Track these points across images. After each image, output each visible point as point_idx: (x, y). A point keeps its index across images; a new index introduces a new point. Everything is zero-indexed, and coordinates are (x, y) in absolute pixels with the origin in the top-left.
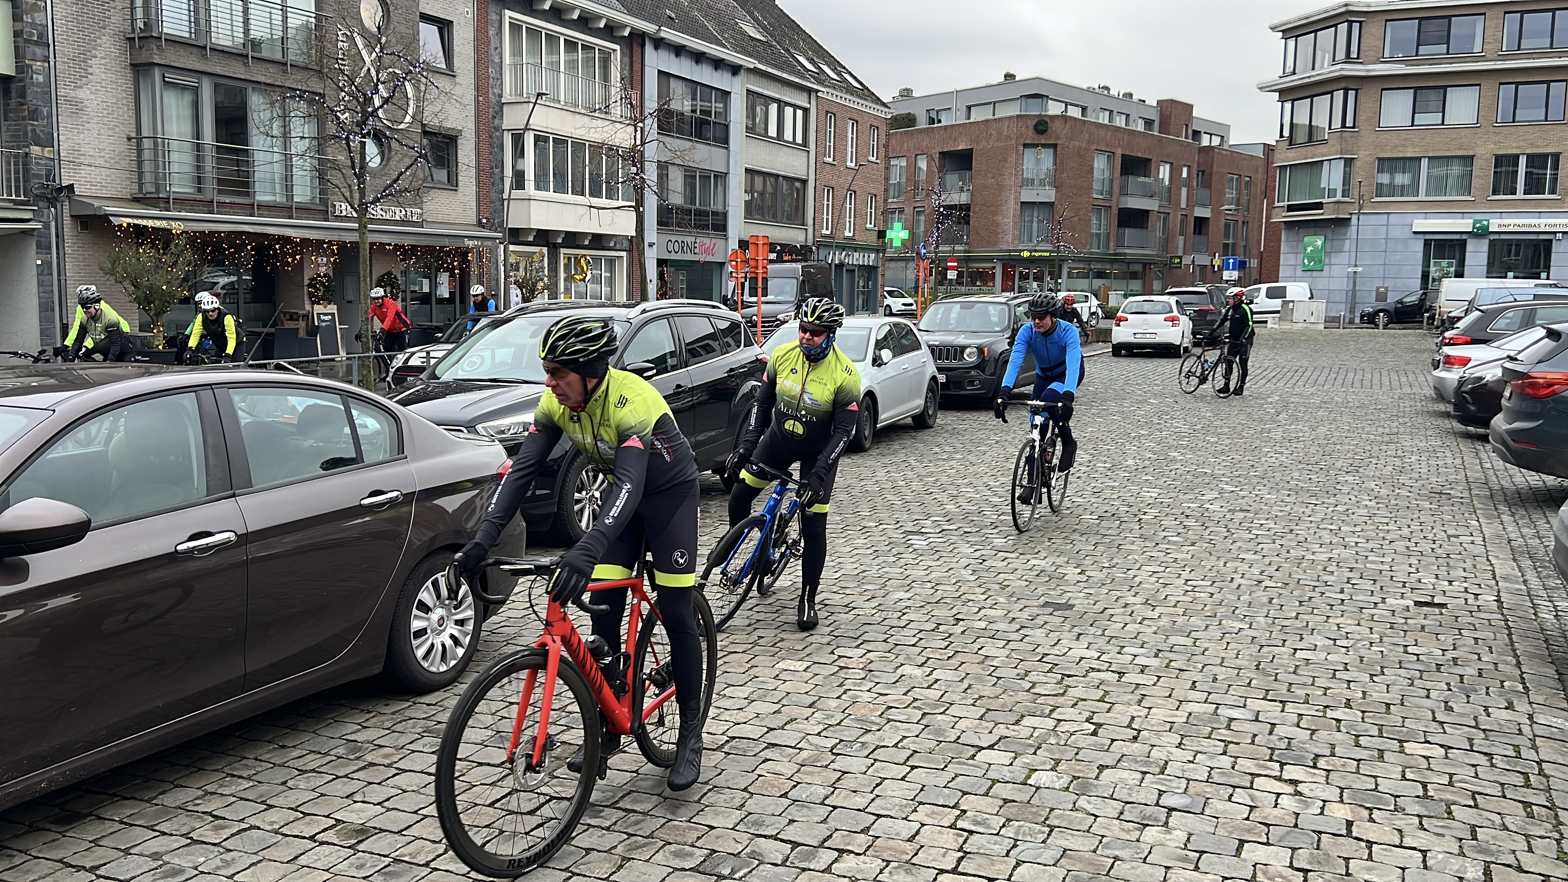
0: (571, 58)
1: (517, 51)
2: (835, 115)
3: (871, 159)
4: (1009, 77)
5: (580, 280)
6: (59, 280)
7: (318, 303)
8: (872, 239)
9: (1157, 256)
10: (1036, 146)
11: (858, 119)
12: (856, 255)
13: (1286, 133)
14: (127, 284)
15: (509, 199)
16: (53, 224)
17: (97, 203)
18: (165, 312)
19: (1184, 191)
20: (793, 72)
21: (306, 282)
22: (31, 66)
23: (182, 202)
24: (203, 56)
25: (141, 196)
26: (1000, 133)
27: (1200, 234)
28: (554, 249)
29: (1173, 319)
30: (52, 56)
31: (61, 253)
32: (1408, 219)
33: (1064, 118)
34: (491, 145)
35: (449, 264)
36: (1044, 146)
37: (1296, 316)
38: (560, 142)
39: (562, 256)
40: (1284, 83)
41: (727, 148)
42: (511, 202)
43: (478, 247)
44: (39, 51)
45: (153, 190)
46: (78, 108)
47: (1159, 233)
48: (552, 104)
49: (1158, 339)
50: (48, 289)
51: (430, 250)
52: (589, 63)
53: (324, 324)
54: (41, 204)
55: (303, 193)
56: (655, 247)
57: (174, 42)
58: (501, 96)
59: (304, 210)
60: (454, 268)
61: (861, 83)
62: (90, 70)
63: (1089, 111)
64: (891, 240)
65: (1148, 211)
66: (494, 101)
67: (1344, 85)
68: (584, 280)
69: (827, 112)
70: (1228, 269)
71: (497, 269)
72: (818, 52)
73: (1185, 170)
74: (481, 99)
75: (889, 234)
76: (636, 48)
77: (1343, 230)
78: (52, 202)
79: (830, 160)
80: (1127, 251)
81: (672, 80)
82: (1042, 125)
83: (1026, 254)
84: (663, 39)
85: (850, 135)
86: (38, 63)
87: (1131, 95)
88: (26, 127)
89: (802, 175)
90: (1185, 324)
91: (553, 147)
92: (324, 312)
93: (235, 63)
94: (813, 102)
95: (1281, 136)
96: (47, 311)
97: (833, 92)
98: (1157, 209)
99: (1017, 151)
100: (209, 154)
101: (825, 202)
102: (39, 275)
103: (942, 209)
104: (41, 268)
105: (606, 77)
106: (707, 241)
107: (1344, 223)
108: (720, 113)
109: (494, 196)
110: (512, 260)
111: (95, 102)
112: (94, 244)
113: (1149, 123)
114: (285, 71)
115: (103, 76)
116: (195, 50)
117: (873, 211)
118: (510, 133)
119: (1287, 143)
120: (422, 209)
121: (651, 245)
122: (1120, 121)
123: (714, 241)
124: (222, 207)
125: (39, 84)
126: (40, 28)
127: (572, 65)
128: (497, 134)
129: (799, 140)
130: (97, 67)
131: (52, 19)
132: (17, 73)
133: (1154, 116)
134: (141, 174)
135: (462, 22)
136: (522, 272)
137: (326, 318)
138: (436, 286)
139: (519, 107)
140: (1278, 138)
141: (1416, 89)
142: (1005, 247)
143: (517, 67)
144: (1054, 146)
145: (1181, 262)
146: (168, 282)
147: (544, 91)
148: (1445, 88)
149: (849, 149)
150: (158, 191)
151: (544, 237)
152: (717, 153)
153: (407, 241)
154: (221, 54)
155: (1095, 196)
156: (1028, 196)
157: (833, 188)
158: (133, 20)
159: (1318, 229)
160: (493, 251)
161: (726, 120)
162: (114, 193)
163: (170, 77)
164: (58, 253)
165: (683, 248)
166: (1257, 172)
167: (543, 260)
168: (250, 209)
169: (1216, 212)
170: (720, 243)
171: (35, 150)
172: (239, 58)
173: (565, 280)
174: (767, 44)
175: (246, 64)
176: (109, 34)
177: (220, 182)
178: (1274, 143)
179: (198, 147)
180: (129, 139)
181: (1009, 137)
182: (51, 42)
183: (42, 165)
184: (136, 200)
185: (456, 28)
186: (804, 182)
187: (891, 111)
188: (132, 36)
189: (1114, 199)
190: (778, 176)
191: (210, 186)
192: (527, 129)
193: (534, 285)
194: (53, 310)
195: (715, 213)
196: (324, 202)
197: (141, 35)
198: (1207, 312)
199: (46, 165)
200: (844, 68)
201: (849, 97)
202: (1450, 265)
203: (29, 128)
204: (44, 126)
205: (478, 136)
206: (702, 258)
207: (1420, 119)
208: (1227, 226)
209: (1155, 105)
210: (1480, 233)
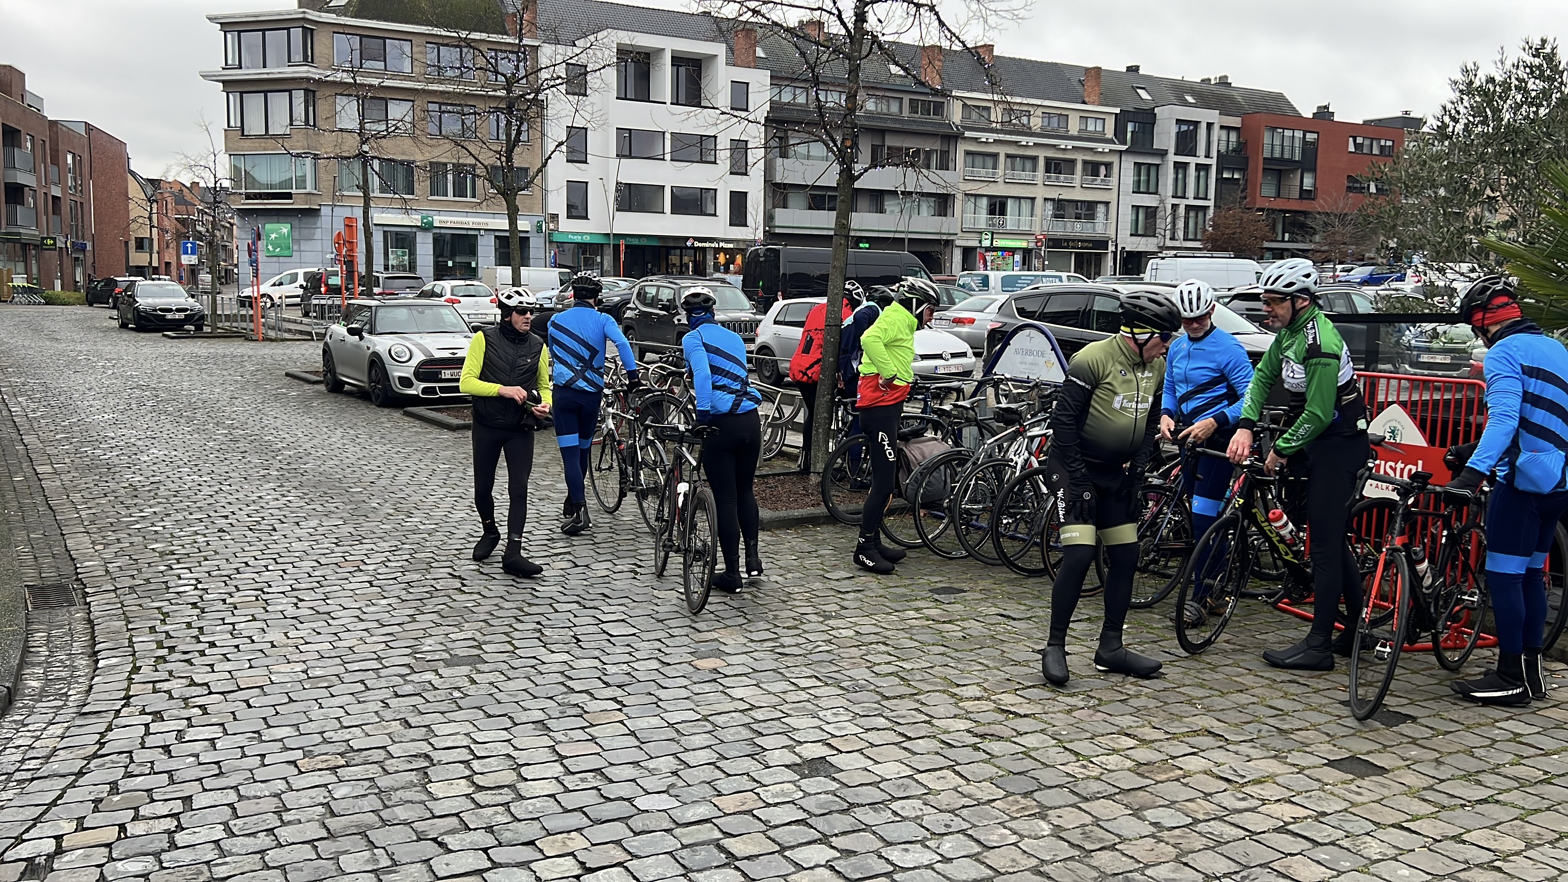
19: (43, 167)
27: (55, 214)
40: (228, 75)
67: (305, 86)
77: (312, 220)
107: (313, 213)
119: (239, 133)
141: (358, 97)
145: (55, 244)
148: (385, 100)
159: (281, 218)
166: (83, 151)
169: (64, 191)
189: (2, 172)
202: (404, 254)
208: (71, 207)
210: (427, 227)
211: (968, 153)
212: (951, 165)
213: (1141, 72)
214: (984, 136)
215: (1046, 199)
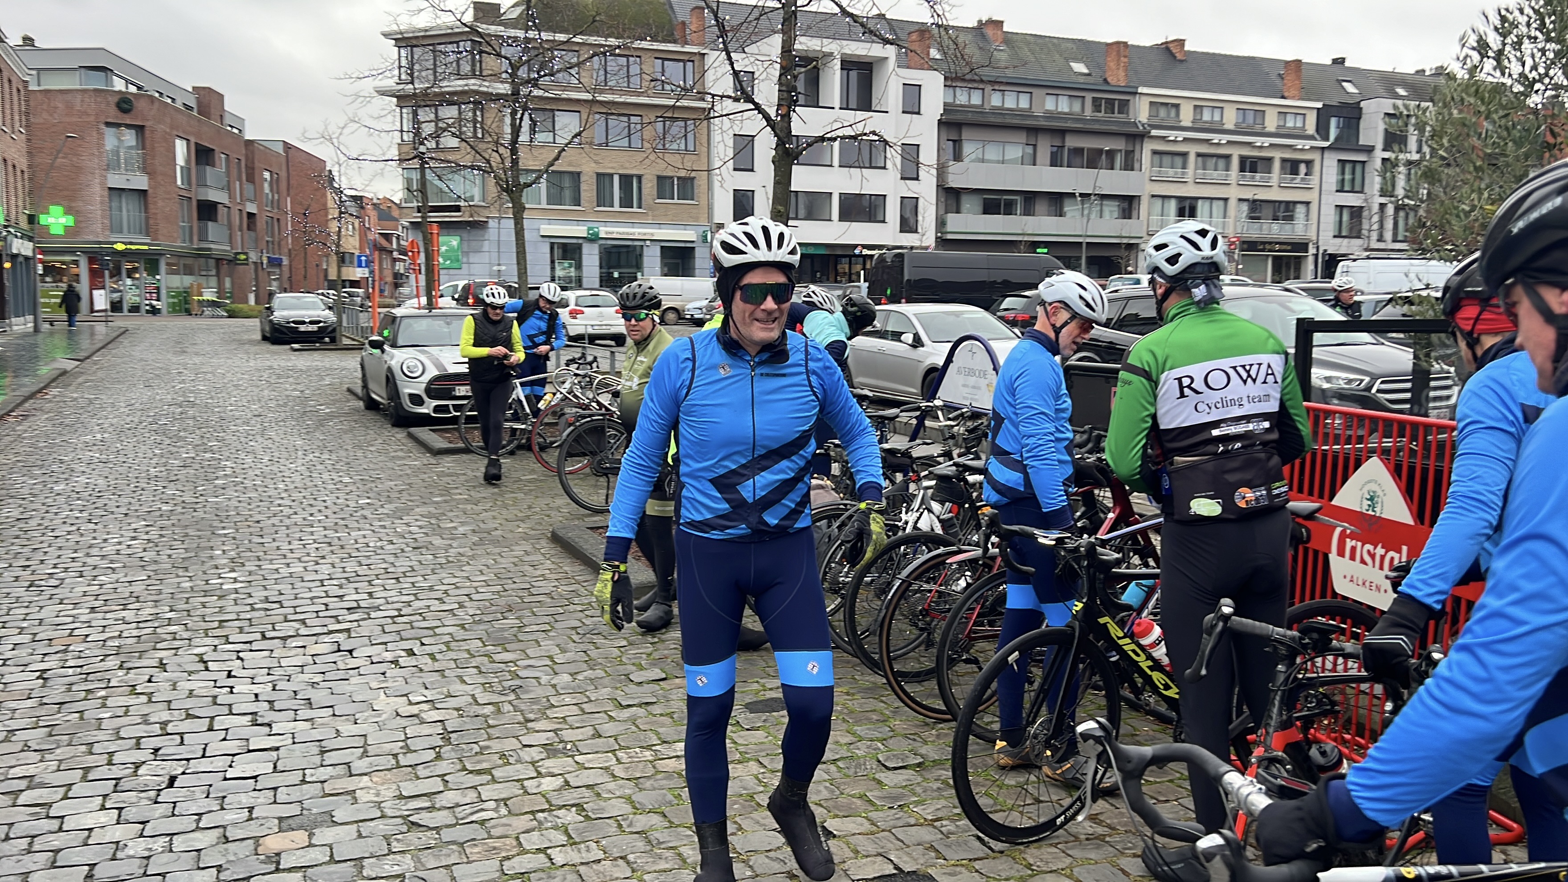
4: (31, 41)
9: (230, 251)
10: (118, 125)
19: (238, 184)
27: (251, 229)
32: (535, 224)
33: (150, 98)
36: (128, 126)
40: (402, 89)
47: (227, 228)
64: (48, 227)
65: (217, 203)
67: (472, 99)
75: (45, 220)
77: (481, 232)
80: (212, 246)
82: (126, 103)
83: (120, 247)
98: (227, 203)
99: (98, 129)
107: (481, 225)
142: (91, 238)
144: (139, 128)
145: (247, 259)
148: (553, 111)
155: (178, 185)
159: (454, 231)
166: (281, 169)
169: (260, 208)
181: (83, 113)
189: (194, 190)
202: (571, 265)
208: (267, 223)
209: (191, 90)
210: (593, 239)
211: (1155, 152)
212: (1137, 166)
213: (1347, 64)
214: (1172, 135)
215: (1240, 200)
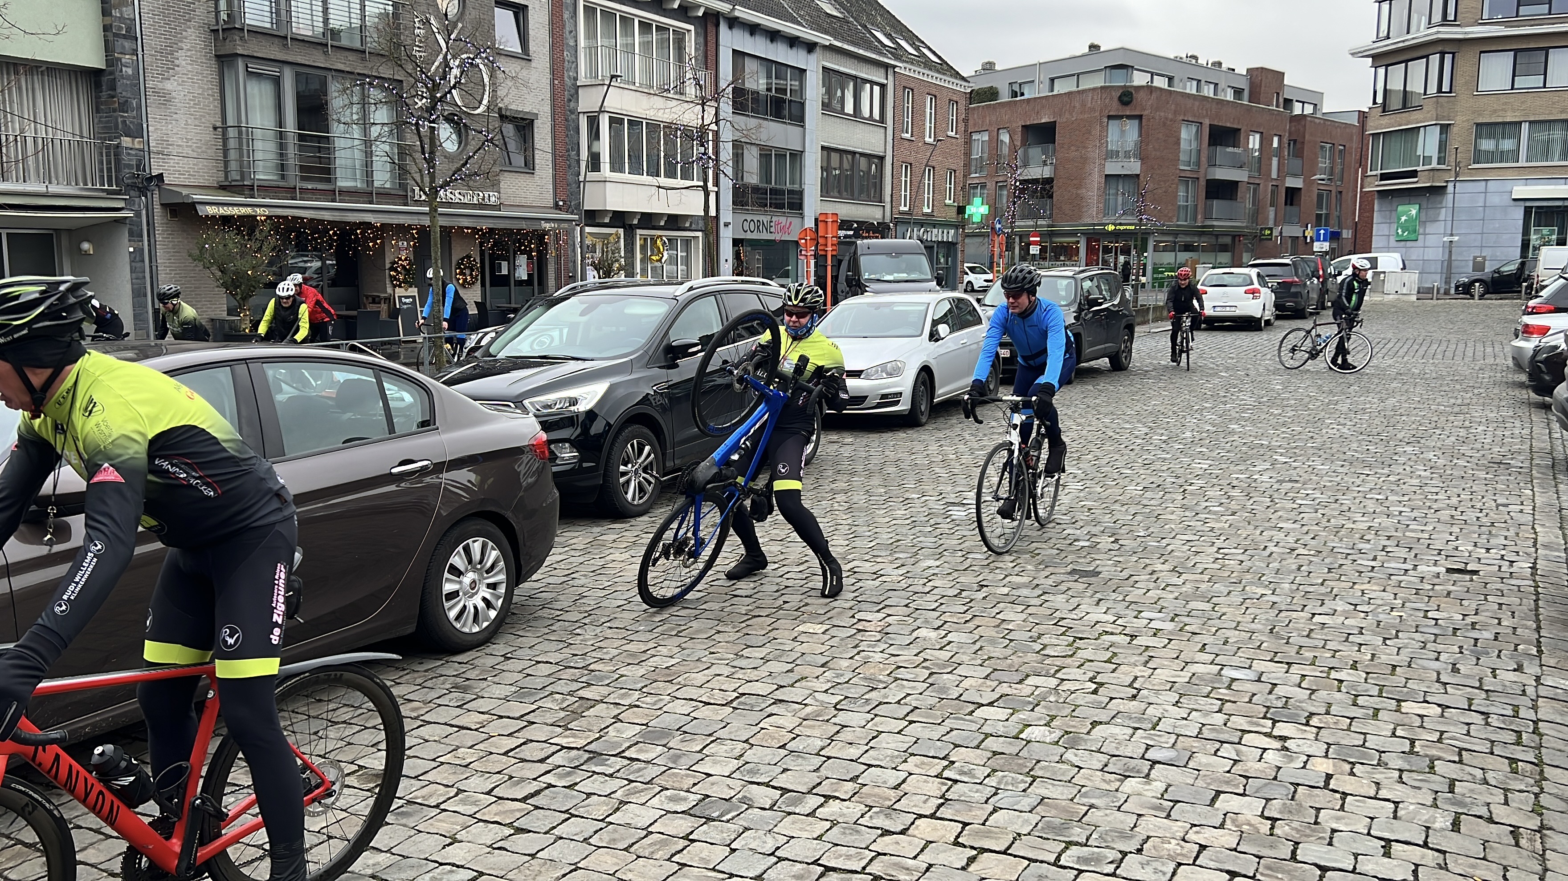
0: (646, 39)
1: (591, 34)
2: (912, 90)
3: (950, 133)
4: (1094, 47)
5: (657, 261)
6: (151, 267)
7: (400, 286)
8: (952, 215)
9: (1247, 227)
10: (1121, 117)
11: (937, 94)
12: (935, 231)
13: (1380, 100)
14: (214, 269)
15: (585, 181)
16: (144, 212)
17: (185, 192)
18: (251, 296)
19: (1275, 161)
20: (870, 47)
21: (388, 266)
22: (120, 59)
23: (266, 189)
24: (284, 45)
25: (227, 183)
26: (1083, 105)
27: (1291, 204)
28: (630, 230)
29: (1253, 292)
30: (140, 49)
31: (152, 241)
32: (1508, 185)
33: (1150, 89)
34: (567, 128)
35: (526, 247)
36: (1129, 117)
37: (1387, 287)
38: (634, 123)
39: (638, 237)
40: (1378, 48)
41: (802, 126)
42: (587, 184)
43: (554, 229)
44: (127, 44)
45: (238, 178)
46: (166, 99)
47: (1249, 205)
48: (626, 86)
49: (1238, 312)
50: (141, 275)
51: (509, 232)
52: (663, 44)
53: (405, 307)
54: (132, 193)
55: (382, 178)
56: (730, 226)
57: (256, 32)
58: (576, 79)
59: (384, 195)
60: (531, 250)
61: (939, 58)
62: (177, 62)
63: (1176, 80)
64: (970, 216)
65: (1237, 182)
66: (570, 84)
67: (1440, 49)
68: (660, 260)
69: (905, 88)
70: (1319, 240)
71: (574, 250)
72: (896, 27)
73: (1276, 139)
74: (556, 82)
75: (970, 210)
76: (711, 29)
77: (1439, 198)
78: (143, 191)
79: (908, 136)
80: (1215, 223)
81: (747, 59)
82: (1127, 96)
83: (1111, 228)
84: (738, 18)
85: (928, 110)
86: (127, 57)
87: (1220, 64)
88: (117, 120)
89: (878, 150)
90: (1267, 297)
91: (628, 129)
92: (405, 294)
93: (315, 52)
94: (890, 77)
95: (1375, 102)
96: (139, 296)
97: (911, 67)
98: (1246, 180)
99: (1101, 123)
100: (292, 142)
101: (903, 179)
102: (132, 262)
103: (1018, 184)
104: (133, 255)
105: (680, 58)
106: (783, 220)
107: (1440, 191)
108: (796, 91)
109: (570, 178)
110: (588, 242)
111: (182, 94)
112: (184, 231)
113: (1238, 92)
114: (364, 59)
115: (189, 68)
116: (276, 40)
117: (952, 186)
118: (586, 115)
119: (1380, 109)
120: (499, 193)
121: (726, 225)
122: (1208, 91)
123: (789, 219)
124: (305, 193)
125: (128, 77)
126: (128, 22)
127: (646, 46)
128: (573, 116)
129: (876, 115)
130: (183, 59)
131: (140, 13)
132: (107, 66)
133: (1244, 84)
134: (226, 163)
135: (537, 6)
136: (598, 254)
137: (407, 301)
138: (515, 269)
139: (594, 89)
140: (1371, 105)
141: (1516, 51)
142: (1090, 221)
143: (592, 50)
144: (1140, 117)
145: (1271, 234)
146: (254, 267)
147: (619, 73)
148: (1546, 50)
149: (928, 125)
150: (243, 179)
151: (620, 218)
152: (793, 131)
153: (485, 225)
154: (302, 44)
155: (1182, 168)
156: (1113, 168)
157: (911, 164)
158: (217, 13)
159: (1412, 198)
160: (570, 233)
161: (802, 98)
162: (201, 182)
163: (254, 67)
164: (149, 241)
165: (758, 227)
166: (1351, 140)
167: (618, 241)
168: (331, 195)
169: (1308, 182)
170: (796, 221)
171: (126, 141)
172: (319, 47)
173: (641, 260)
174: (844, 20)
175: (326, 53)
176: (194, 26)
177: (302, 168)
178: (1367, 110)
179: (281, 135)
180: (215, 128)
181: (1092, 110)
182: (139, 35)
183: (133, 155)
184: (223, 188)
185: (531, 13)
186: (882, 158)
187: (971, 85)
188: (216, 28)
189: (1202, 170)
190: (854, 153)
191: (293, 173)
192: (601, 111)
193: (610, 266)
194: (145, 295)
195: (791, 192)
196: (403, 186)
197: (224, 27)
198: (1292, 284)
199: (136, 155)
200: (923, 42)
201: (926, 72)
202: (1552, 233)
203: (120, 120)
204: (134, 118)
205: (554, 119)
206: (777, 237)
207: (1520, 82)
208: (1320, 197)
209: (1245, 73)
